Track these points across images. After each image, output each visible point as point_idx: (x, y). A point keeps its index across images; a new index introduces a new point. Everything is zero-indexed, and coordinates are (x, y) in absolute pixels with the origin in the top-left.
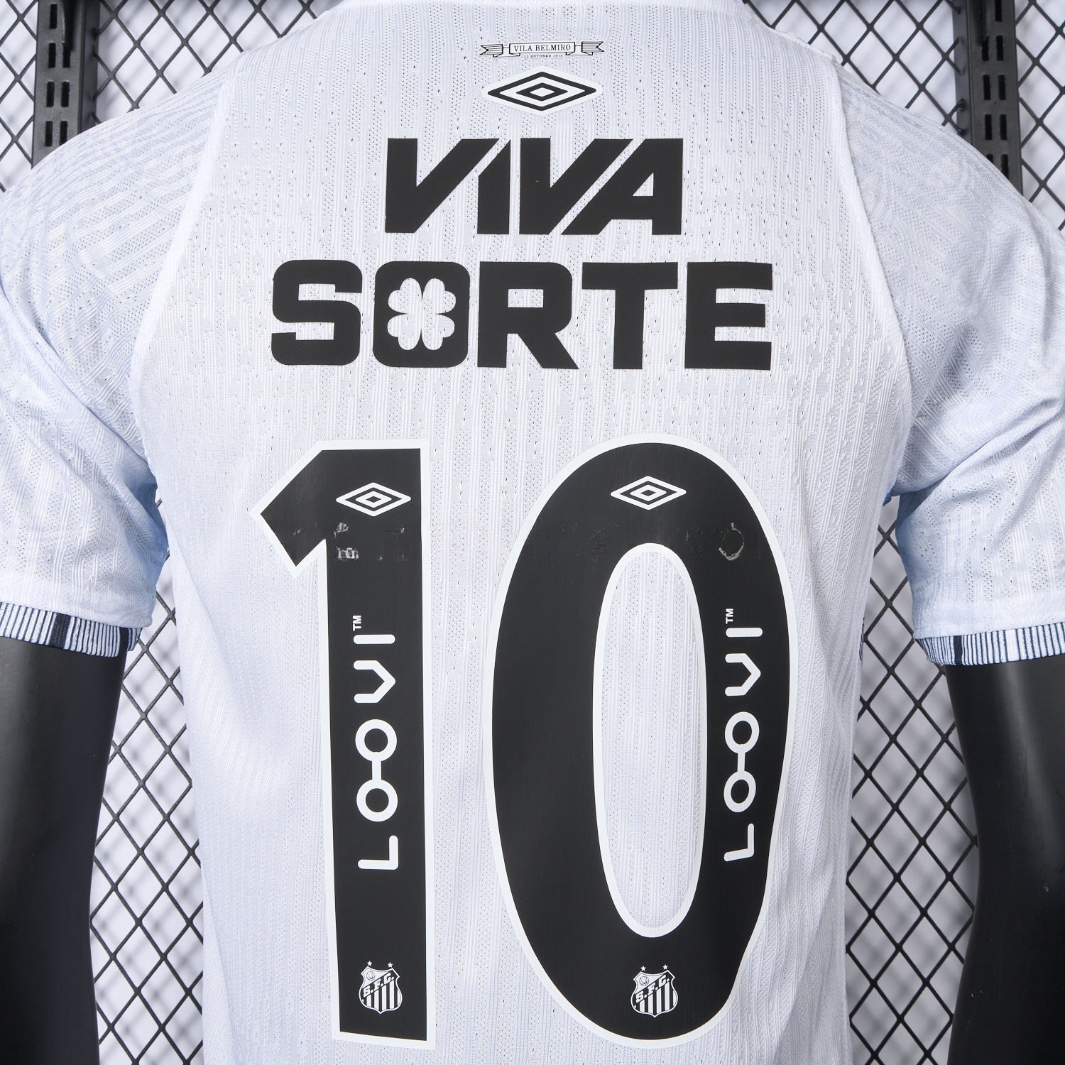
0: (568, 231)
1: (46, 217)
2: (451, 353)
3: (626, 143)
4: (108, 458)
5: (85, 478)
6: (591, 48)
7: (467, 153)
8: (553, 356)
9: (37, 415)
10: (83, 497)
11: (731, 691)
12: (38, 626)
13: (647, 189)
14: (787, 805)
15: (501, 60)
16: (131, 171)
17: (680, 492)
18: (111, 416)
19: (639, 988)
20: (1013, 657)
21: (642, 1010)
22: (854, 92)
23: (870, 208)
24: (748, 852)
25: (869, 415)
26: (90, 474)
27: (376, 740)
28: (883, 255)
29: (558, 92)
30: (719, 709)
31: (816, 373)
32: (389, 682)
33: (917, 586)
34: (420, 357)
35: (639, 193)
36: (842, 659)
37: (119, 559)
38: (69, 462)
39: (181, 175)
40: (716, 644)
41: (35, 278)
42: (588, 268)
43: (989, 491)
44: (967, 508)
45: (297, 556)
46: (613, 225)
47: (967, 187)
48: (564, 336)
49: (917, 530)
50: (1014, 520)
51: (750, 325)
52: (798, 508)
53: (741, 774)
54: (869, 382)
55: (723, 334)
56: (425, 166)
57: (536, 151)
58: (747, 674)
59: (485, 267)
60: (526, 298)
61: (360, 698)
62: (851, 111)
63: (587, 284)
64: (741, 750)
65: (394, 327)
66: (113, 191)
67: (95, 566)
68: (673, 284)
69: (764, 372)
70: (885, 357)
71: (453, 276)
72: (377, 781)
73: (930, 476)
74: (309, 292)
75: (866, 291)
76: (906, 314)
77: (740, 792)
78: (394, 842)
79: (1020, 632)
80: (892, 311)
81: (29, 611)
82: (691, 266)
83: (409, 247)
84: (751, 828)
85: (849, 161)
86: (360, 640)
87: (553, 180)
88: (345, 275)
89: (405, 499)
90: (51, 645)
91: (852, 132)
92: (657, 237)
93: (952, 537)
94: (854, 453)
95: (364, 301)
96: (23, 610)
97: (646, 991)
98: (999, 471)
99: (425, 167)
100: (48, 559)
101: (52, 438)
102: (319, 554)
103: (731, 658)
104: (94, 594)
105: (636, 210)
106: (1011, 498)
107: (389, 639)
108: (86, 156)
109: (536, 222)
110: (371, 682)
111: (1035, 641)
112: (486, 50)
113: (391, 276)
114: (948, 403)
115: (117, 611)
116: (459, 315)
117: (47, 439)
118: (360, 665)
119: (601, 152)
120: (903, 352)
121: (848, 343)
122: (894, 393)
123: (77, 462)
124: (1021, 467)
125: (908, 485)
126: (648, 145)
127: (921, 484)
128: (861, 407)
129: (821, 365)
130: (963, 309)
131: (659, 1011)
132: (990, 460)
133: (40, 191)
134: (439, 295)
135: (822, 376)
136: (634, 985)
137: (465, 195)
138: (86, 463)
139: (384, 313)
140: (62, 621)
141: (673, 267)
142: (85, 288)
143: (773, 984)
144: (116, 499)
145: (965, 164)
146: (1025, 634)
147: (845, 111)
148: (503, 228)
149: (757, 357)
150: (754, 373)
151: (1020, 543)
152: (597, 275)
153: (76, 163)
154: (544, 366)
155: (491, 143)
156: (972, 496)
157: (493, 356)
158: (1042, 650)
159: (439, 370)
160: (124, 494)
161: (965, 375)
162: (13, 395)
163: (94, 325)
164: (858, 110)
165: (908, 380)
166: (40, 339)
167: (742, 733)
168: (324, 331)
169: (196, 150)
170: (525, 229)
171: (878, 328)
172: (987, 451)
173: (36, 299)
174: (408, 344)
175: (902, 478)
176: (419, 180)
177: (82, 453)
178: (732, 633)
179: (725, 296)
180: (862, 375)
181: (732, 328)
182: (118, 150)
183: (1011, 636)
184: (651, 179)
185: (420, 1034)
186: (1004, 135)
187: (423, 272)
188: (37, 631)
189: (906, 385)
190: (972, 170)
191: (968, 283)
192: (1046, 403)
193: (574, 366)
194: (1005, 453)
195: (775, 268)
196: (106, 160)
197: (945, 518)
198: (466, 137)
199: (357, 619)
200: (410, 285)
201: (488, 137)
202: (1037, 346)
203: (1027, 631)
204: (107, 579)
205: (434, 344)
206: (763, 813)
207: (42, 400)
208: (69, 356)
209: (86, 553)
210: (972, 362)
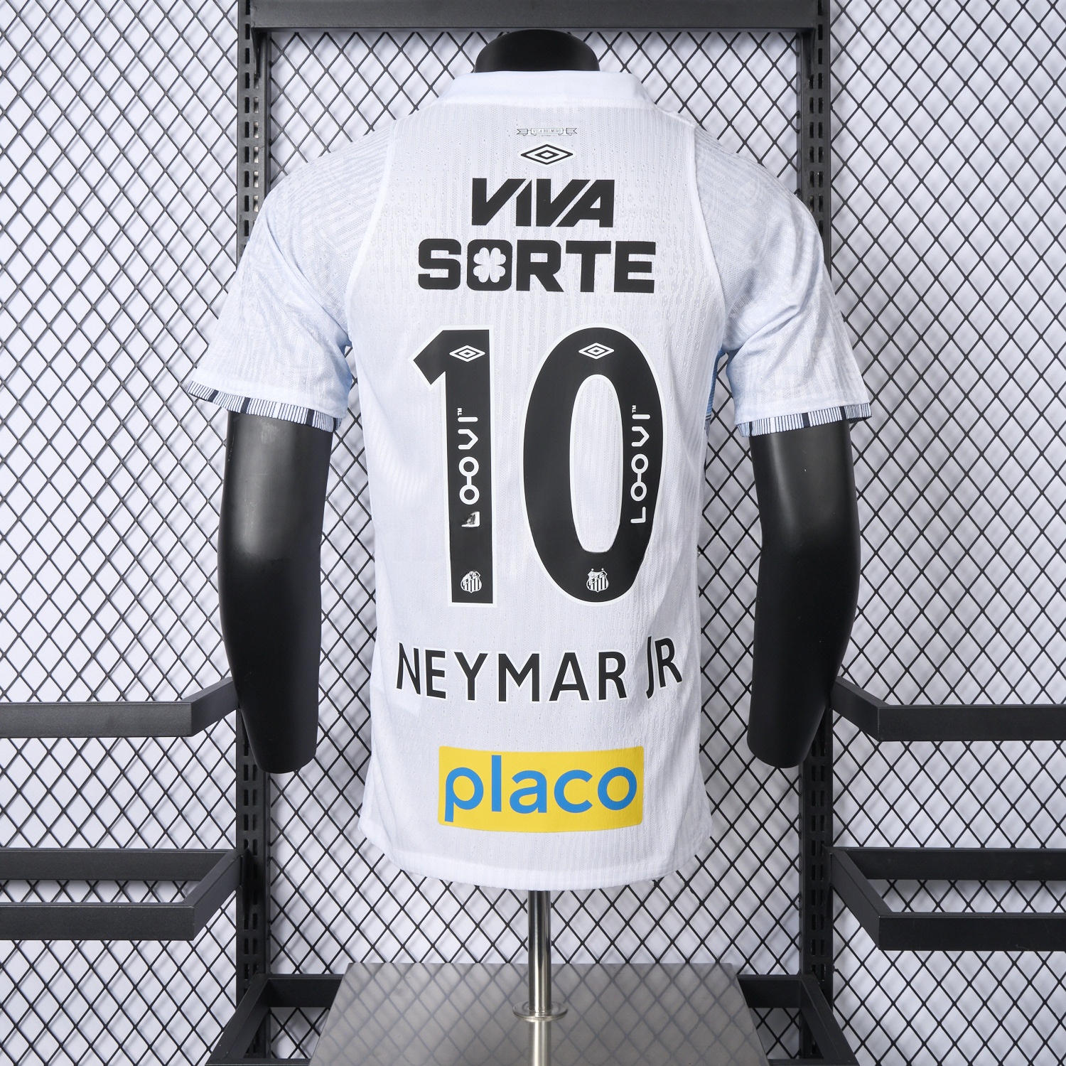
0: (560, 225)
1: (300, 212)
2: (503, 284)
3: (587, 181)
4: (331, 333)
5: (319, 341)
6: (571, 132)
7: (511, 185)
8: (552, 286)
9: (298, 311)
10: (320, 352)
11: (634, 444)
12: (300, 415)
13: (597, 205)
14: (662, 500)
15: (527, 137)
16: (343, 190)
17: (611, 351)
18: (334, 312)
19: (590, 579)
20: (773, 431)
21: (592, 589)
22: (702, 149)
23: (705, 213)
24: (643, 520)
25: (702, 314)
26: (322, 341)
27: (469, 467)
28: (711, 236)
29: (555, 155)
30: (629, 453)
31: (676, 294)
32: (475, 439)
33: (736, 398)
34: (489, 286)
35: (593, 207)
36: (692, 432)
37: (334, 383)
38: (311, 334)
39: (370, 193)
40: (627, 422)
41: (295, 243)
42: (569, 243)
43: (764, 350)
44: (756, 358)
45: (431, 380)
46: (581, 222)
47: (758, 198)
48: (557, 276)
49: (733, 370)
50: (776, 364)
51: (644, 272)
52: (667, 358)
53: (639, 483)
54: (702, 298)
55: (632, 276)
56: (491, 192)
57: (544, 185)
58: (642, 436)
59: (520, 242)
60: (539, 258)
61: (461, 447)
62: (699, 161)
63: (568, 251)
64: (639, 472)
65: (476, 271)
66: (335, 200)
67: (324, 386)
68: (608, 251)
69: (651, 294)
70: (710, 287)
71: (504, 247)
72: (469, 486)
73: (739, 342)
74: (436, 254)
75: (701, 253)
76: (721, 265)
77: (639, 491)
78: (477, 514)
79: (777, 419)
80: (714, 264)
81: (296, 407)
82: (618, 243)
83: (484, 233)
84: (644, 509)
85: (696, 188)
86: (461, 420)
87: (552, 200)
88: (453, 246)
89: (482, 353)
90: (306, 424)
91: (699, 173)
92: (601, 228)
93: (749, 373)
94: (694, 332)
95: (462, 259)
96: (293, 407)
97: (594, 580)
98: (769, 340)
99: (490, 194)
100: (304, 382)
101: (304, 321)
102: (442, 379)
103: (635, 429)
104: (324, 400)
105: (592, 215)
106: (774, 354)
107: (475, 419)
108: (318, 179)
109: (544, 220)
110: (466, 439)
111: (784, 423)
112: (519, 132)
113: (475, 247)
114: (747, 306)
115: (332, 409)
116: (507, 266)
117: (301, 322)
118: (461, 432)
119: (575, 186)
120: (719, 283)
121: (692, 279)
122: (715, 302)
123: (316, 335)
124: (779, 339)
125: (729, 347)
126: (598, 183)
127: (735, 347)
128: (698, 310)
129: (678, 290)
130: (750, 261)
131: (600, 589)
132: (767, 335)
133: (294, 197)
134: (498, 256)
135: (679, 296)
136: (588, 577)
137: (510, 206)
138: (319, 334)
139: (472, 265)
140: (311, 413)
141: (609, 243)
142: (323, 249)
143: (655, 584)
144: (331, 352)
145: (759, 185)
146: (779, 419)
147: (696, 162)
148: (529, 224)
149: (647, 287)
150: (646, 294)
151: (779, 375)
152: (573, 247)
153: (313, 183)
154: (548, 290)
155: (522, 181)
156: (757, 352)
157: (523, 285)
158: (787, 427)
159: (498, 292)
160: (336, 350)
161: (754, 293)
162: (286, 301)
163: (327, 267)
164: (703, 160)
165: (722, 296)
166: (300, 273)
167: (640, 464)
168: (443, 273)
169: (378, 181)
170: (539, 224)
171: (707, 272)
172: (764, 330)
173: (296, 253)
174: (483, 279)
175: (725, 343)
176: (488, 200)
177: (317, 328)
178: (635, 417)
179: (633, 258)
180: (698, 295)
181: (636, 273)
182: (335, 178)
183: (772, 421)
184: (599, 199)
185: (490, 600)
186: (820, 135)
187: (490, 244)
188: (300, 418)
189: (721, 299)
190: (762, 188)
191: (755, 249)
192: (792, 307)
193: (561, 290)
194: (774, 331)
195: (657, 244)
196: (330, 183)
197: (746, 364)
198: (510, 178)
199: (460, 410)
200: (484, 251)
201: (521, 178)
202: (788, 279)
203: (780, 418)
204: (330, 393)
205: (495, 280)
206: (650, 502)
207: (300, 303)
208: (315, 282)
209: (320, 379)
210: (757, 286)
